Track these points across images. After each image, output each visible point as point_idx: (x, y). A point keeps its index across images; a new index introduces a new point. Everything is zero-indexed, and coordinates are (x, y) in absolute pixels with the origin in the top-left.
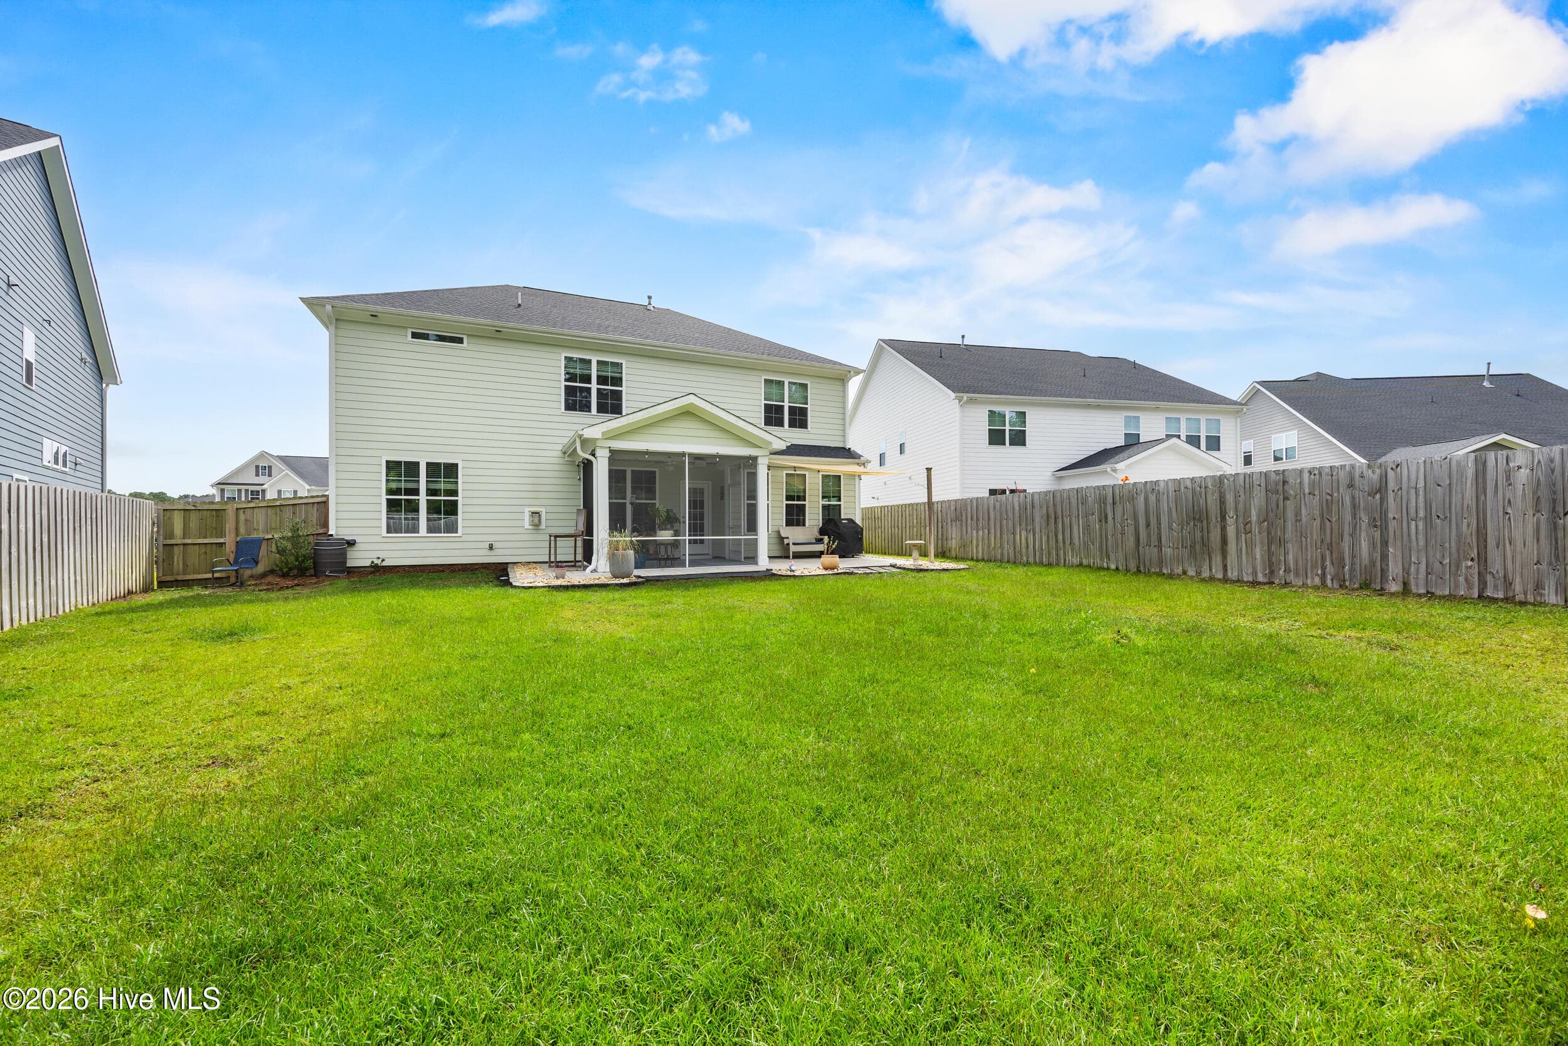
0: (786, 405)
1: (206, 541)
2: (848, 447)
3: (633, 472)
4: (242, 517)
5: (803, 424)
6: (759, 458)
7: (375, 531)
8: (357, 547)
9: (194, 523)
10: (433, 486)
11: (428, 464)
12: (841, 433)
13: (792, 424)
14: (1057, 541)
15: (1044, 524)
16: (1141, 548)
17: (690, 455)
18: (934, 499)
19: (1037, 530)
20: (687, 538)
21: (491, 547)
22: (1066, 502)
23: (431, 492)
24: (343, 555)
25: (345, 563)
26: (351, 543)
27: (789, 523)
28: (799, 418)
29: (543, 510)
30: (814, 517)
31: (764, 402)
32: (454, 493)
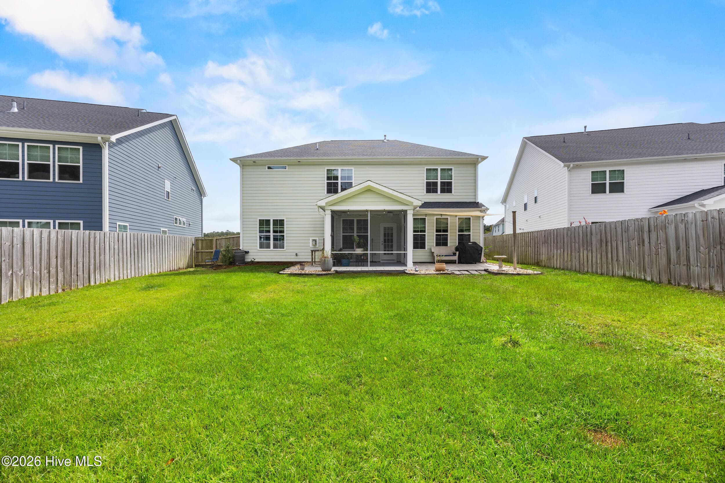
0: (439, 181)
1: (208, 251)
2: (477, 201)
3: (357, 220)
4: (218, 242)
5: (449, 191)
6: (408, 211)
7: (255, 248)
8: (250, 254)
9: (204, 245)
10: (276, 229)
11: (273, 220)
12: (473, 194)
13: (443, 191)
14: (607, 258)
15: (598, 246)
16: (672, 266)
17: (371, 211)
18: (518, 231)
19: (594, 250)
20: (369, 252)
21: (297, 255)
22: (613, 231)
23: (275, 232)
24: (243, 257)
25: (244, 260)
26: (247, 252)
27: (438, 244)
28: (447, 188)
29: (317, 239)
30: (453, 240)
31: (426, 181)
32: (282, 232)
